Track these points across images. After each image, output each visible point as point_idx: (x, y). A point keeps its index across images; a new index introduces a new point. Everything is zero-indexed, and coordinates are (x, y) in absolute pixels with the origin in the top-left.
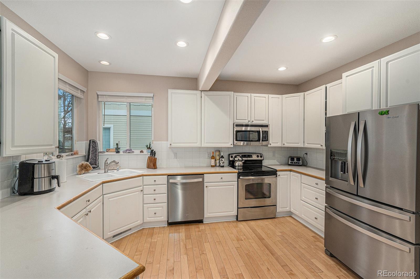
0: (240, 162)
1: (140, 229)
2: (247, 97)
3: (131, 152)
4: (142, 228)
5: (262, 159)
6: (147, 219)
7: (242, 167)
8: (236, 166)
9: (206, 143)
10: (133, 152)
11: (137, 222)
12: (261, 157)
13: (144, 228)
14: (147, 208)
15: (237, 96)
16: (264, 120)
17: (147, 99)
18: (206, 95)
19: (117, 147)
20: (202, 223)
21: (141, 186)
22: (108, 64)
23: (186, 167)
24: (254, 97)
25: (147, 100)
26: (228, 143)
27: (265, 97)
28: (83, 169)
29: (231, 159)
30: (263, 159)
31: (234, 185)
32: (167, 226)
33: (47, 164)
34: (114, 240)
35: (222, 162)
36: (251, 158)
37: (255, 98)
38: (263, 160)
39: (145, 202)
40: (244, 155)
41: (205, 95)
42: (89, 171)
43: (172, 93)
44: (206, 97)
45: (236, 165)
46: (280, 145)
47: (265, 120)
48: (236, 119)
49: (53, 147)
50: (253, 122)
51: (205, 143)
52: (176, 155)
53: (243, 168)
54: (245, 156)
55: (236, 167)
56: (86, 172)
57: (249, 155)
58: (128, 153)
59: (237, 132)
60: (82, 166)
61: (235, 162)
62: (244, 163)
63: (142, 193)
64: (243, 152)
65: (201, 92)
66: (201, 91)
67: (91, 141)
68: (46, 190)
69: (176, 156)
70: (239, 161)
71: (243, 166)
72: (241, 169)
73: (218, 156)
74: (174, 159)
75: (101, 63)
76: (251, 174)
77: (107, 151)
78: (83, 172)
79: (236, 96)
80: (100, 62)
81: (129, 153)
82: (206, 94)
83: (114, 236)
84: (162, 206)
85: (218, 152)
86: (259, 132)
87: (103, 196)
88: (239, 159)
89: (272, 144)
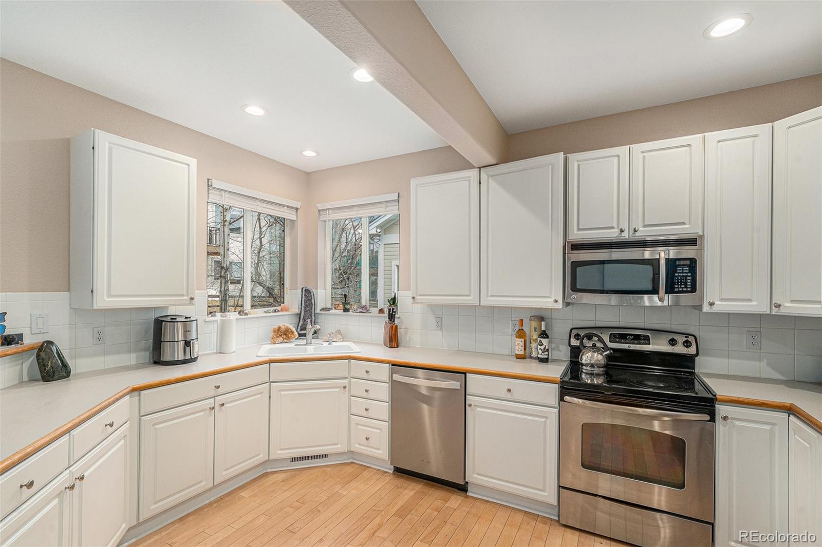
0: (596, 354)
1: (345, 462)
2: (616, 158)
3: (364, 311)
4: (350, 461)
5: (692, 350)
6: (356, 447)
7: (602, 369)
8: (582, 365)
9: (491, 296)
10: (368, 310)
11: (334, 447)
12: (687, 344)
13: (354, 463)
14: (356, 424)
15: (579, 163)
16: (684, 223)
17: (389, 205)
18: (491, 176)
19: (345, 301)
20: (462, 493)
21: (346, 378)
22: (314, 154)
23: (460, 352)
24: (643, 152)
25: (388, 208)
26: (549, 297)
27: (689, 145)
28: (281, 336)
29: (575, 343)
30: (694, 353)
31: (546, 417)
32: (391, 472)
33: (182, 323)
34: (293, 466)
35: (542, 347)
36: (646, 344)
37: (644, 157)
38: (697, 354)
39: (353, 412)
40: (620, 334)
41: (488, 175)
42: (292, 340)
43: (417, 185)
44: (490, 179)
45: (584, 362)
46: (764, 309)
47: (690, 224)
48: (579, 229)
49: (185, 298)
50: (637, 234)
51: (487, 296)
52: (439, 321)
53: (606, 374)
54: (623, 337)
55: (584, 367)
56: (286, 341)
57: (640, 335)
58: (360, 312)
59: (576, 265)
60: (278, 330)
61: (583, 351)
62: (609, 357)
63: (347, 393)
64: (622, 325)
65: (480, 171)
66: (480, 168)
67: (304, 290)
68: (176, 359)
69: (439, 323)
70: (594, 352)
71: (606, 366)
72: (598, 375)
73: (535, 331)
74: (435, 330)
75: (303, 155)
76: (603, 393)
77: (335, 309)
78: (281, 339)
79: (578, 161)
80: (301, 152)
81: (362, 312)
82: (490, 173)
83: (294, 459)
84: (380, 427)
85: (535, 321)
86: (654, 263)
87: (270, 385)
88: (594, 345)
89: (717, 303)
